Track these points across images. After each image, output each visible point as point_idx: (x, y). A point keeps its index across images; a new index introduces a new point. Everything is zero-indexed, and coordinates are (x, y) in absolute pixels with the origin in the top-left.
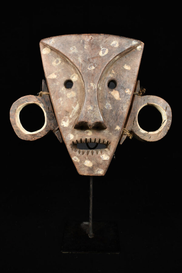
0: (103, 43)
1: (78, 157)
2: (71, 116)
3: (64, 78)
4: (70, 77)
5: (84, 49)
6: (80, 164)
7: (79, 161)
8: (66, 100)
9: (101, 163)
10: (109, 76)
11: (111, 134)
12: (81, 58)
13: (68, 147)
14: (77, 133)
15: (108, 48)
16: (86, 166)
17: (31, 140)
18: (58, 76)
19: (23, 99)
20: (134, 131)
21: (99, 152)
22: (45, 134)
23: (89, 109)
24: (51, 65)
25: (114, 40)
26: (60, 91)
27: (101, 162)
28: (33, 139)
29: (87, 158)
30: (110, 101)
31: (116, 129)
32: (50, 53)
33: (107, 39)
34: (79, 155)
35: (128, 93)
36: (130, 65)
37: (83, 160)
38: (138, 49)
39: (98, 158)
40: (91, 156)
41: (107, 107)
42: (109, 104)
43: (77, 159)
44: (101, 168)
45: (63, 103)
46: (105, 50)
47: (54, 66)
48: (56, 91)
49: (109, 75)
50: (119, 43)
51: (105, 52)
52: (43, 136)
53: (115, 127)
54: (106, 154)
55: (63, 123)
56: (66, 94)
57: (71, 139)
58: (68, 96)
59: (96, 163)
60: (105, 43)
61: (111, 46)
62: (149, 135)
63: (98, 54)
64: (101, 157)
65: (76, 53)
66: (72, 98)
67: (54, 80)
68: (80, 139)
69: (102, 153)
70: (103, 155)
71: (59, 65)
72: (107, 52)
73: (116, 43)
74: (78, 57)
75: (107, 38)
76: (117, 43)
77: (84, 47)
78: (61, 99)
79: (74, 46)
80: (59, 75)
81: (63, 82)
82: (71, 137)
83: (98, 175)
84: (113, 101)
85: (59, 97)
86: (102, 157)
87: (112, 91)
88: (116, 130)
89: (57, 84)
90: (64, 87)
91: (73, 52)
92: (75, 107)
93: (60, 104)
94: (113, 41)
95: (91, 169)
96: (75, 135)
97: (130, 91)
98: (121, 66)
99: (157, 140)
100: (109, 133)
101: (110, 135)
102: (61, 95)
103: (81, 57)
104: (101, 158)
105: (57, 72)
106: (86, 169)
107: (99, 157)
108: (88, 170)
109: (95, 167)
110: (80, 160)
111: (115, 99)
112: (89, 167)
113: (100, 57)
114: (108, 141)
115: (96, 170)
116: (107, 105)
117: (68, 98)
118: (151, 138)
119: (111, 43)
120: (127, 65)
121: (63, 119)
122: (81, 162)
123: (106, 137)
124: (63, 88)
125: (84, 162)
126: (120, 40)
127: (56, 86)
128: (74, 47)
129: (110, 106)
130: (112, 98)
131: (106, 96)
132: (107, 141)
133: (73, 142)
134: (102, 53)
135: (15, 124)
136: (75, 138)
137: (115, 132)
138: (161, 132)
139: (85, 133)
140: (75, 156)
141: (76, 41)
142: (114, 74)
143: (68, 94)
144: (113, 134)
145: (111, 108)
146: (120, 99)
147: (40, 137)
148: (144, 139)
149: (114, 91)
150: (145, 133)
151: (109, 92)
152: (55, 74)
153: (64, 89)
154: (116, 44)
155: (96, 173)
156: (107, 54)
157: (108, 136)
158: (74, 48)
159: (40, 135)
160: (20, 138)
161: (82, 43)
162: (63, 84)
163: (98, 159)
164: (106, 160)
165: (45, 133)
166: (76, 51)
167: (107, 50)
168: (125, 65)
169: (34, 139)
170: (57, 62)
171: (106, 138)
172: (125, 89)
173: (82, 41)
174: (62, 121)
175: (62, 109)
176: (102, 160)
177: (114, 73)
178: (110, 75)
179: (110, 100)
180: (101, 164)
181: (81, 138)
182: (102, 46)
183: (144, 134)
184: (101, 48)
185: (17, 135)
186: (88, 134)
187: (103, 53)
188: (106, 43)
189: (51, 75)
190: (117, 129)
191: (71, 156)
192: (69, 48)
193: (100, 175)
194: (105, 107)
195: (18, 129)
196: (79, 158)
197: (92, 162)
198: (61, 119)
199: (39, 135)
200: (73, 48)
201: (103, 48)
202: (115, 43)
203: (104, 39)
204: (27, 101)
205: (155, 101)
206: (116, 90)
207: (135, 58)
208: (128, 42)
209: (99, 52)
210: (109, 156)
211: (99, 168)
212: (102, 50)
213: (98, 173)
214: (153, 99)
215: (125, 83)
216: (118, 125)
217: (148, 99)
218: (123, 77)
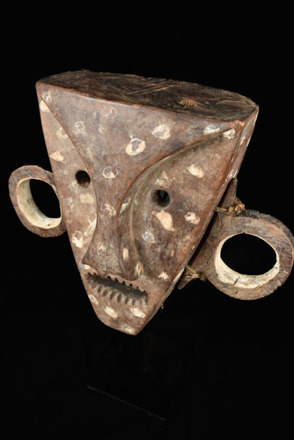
0: (136, 127)
2: (86, 234)
3: (75, 165)
5: (98, 132)
6: (99, 308)
7: (97, 303)
8: (79, 204)
10: (156, 183)
12: (92, 151)
15: (145, 140)
17: (41, 236)
18: (65, 158)
21: (130, 303)
23: (100, 249)
24: (54, 136)
25: (162, 124)
26: (69, 187)
27: (131, 317)
28: (44, 235)
29: (109, 304)
30: (152, 229)
31: (160, 276)
33: (145, 120)
34: (97, 296)
35: (192, 222)
36: (202, 167)
37: (103, 305)
38: (225, 136)
39: (126, 310)
40: (116, 304)
41: (147, 237)
42: (152, 234)
43: (95, 300)
44: (131, 326)
45: (74, 208)
46: (139, 143)
47: (59, 138)
48: (63, 184)
49: (156, 180)
50: (173, 132)
51: (137, 147)
53: (159, 273)
54: (139, 308)
55: (74, 240)
56: (79, 195)
57: (85, 268)
58: (82, 200)
59: (124, 316)
60: (140, 127)
61: (153, 136)
62: (236, 288)
63: (124, 150)
64: (132, 310)
65: (84, 136)
66: (88, 205)
67: (59, 164)
69: (133, 305)
70: (134, 309)
71: (65, 139)
72: (142, 147)
73: (165, 130)
74: (87, 147)
75: (145, 115)
76: (168, 130)
77: (98, 128)
78: (71, 200)
79: (81, 120)
80: (67, 157)
81: (74, 173)
82: (86, 266)
83: (127, 333)
84: (159, 230)
85: (68, 196)
86: (133, 311)
88: (161, 278)
89: (65, 173)
90: (76, 181)
91: (80, 133)
92: (92, 222)
93: (69, 208)
94: (158, 125)
95: (116, 321)
97: (197, 219)
98: (183, 166)
100: (147, 279)
101: (149, 283)
102: (72, 195)
103: (92, 149)
104: (131, 312)
105: (64, 152)
107: (128, 310)
108: (110, 321)
109: (121, 321)
110: (99, 303)
111: (164, 228)
112: (112, 318)
113: (127, 156)
114: (145, 291)
115: (123, 326)
116: (148, 234)
117: (82, 204)
118: (238, 293)
119: (152, 128)
120: (196, 166)
121: (74, 234)
122: (100, 306)
124: (74, 183)
125: (105, 308)
126: (174, 123)
127: (63, 175)
128: (82, 123)
129: (153, 238)
130: (158, 225)
131: (147, 218)
132: (142, 291)
133: (89, 274)
134: (131, 150)
135: (17, 205)
137: (158, 281)
138: (261, 287)
140: (92, 294)
141: (85, 111)
142: (166, 180)
143: (81, 196)
144: (154, 283)
145: (154, 242)
146: (173, 230)
147: (53, 236)
148: (224, 292)
149: (163, 211)
150: (228, 283)
151: (153, 213)
152: (62, 154)
153: (75, 185)
154: (164, 133)
155: (122, 329)
156: (142, 153)
157: (145, 283)
158: (81, 127)
159: (53, 233)
160: (25, 226)
161: (94, 118)
162: (74, 176)
163: (126, 312)
164: (139, 318)
165: (60, 233)
166: (84, 132)
167: (143, 143)
168: (193, 166)
170: (64, 132)
171: (141, 285)
172: (186, 212)
173: (95, 114)
175: (72, 217)
176: (132, 315)
177: (166, 177)
178: (158, 180)
179: (153, 226)
180: (130, 320)
182: (133, 133)
183: (226, 285)
184: (131, 137)
185: (22, 221)
187: (134, 149)
188: (142, 128)
189: (55, 154)
190: (163, 278)
191: (88, 292)
192: (74, 124)
193: (129, 334)
194: (143, 236)
196: (97, 300)
197: (116, 312)
198: (72, 232)
199: (51, 232)
200: (79, 124)
201: (134, 137)
202: (162, 131)
203: (139, 119)
205: (260, 232)
206: (166, 211)
207: (216, 155)
208: (192, 129)
209: (126, 147)
210: (146, 314)
211: (128, 324)
212: (131, 143)
213: (125, 330)
214: (255, 228)
215: (187, 201)
216: (165, 271)
217: (248, 225)
218: (183, 188)
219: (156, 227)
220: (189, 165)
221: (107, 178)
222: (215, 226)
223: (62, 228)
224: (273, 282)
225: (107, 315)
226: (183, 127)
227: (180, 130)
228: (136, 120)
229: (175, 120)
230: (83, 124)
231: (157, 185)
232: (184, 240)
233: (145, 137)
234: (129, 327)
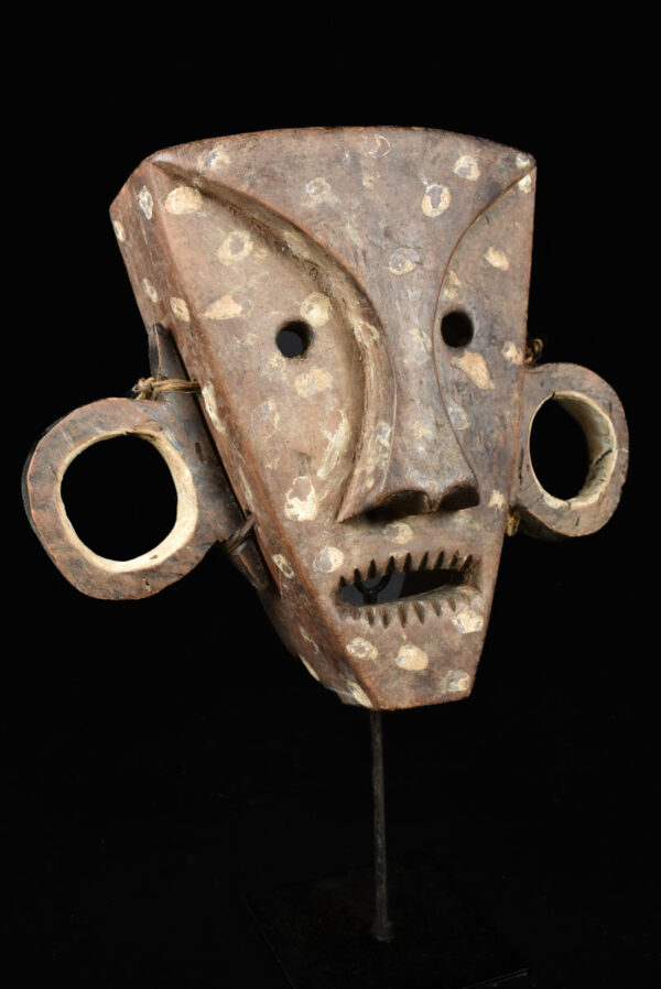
0: (427, 164)
1: (369, 638)
2: (321, 473)
4: (298, 308)
5: (363, 188)
6: (380, 665)
7: (374, 654)
8: (295, 405)
9: (458, 649)
10: (444, 298)
11: (477, 526)
12: (358, 229)
13: (326, 601)
14: (356, 542)
15: (448, 186)
16: (402, 672)
17: (139, 598)
18: (246, 307)
19: (85, 419)
21: (445, 608)
22: (197, 562)
23: (420, 435)
24: (212, 263)
25: (463, 154)
26: (264, 372)
27: (457, 644)
28: (149, 588)
29: (405, 637)
30: (459, 398)
31: (491, 504)
32: (203, 209)
33: (439, 148)
34: (372, 631)
35: (514, 361)
36: (504, 251)
37: (391, 649)
38: (521, 190)
39: (444, 630)
40: (418, 627)
42: (460, 410)
43: (367, 649)
44: (460, 668)
45: (283, 421)
46: (441, 191)
47: (227, 264)
48: (245, 372)
50: (480, 165)
51: (439, 200)
52: (186, 570)
53: (489, 497)
54: (470, 609)
55: (291, 507)
56: (293, 383)
57: (332, 570)
58: (300, 391)
59: (441, 650)
60: (434, 162)
61: (457, 176)
63: (420, 209)
64: (455, 622)
65: (332, 205)
66: (320, 396)
67: (233, 326)
68: (368, 564)
69: (454, 610)
70: (460, 616)
71: (246, 259)
72: (446, 199)
73: (470, 165)
74: (343, 225)
75: (436, 143)
76: (474, 163)
77: (361, 181)
78: (271, 405)
79: (318, 176)
80: (250, 302)
81: (272, 333)
82: (332, 561)
83: (453, 699)
84: (471, 396)
85: (264, 398)
86: (459, 621)
87: (461, 356)
88: (493, 509)
89: (249, 342)
90: (279, 352)
91: (321, 201)
92: (333, 433)
93: (269, 427)
94: (458, 157)
95: (426, 679)
96: (346, 551)
98: (477, 254)
99: (597, 528)
101: (475, 530)
102: (275, 390)
103: (356, 225)
104: (455, 630)
105: (244, 291)
106: (405, 681)
107: (449, 626)
108: (413, 687)
109: (439, 669)
110: (380, 651)
111: (477, 387)
112: (417, 675)
113: (426, 219)
114: (470, 558)
115: (444, 680)
116: (453, 413)
117: (303, 399)
118: (579, 523)
119: (452, 163)
120: (496, 249)
121: (291, 491)
122: (382, 657)
123: (464, 540)
124: (276, 358)
125: (396, 655)
126: (479, 150)
127: (245, 349)
128: (322, 181)
129: (464, 417)
130: (466, 384)
131: (445, 378)
132: (465, 558)
133: (343, 581)
134: (430, 206)
136: (347, 561)
137: (490, 518)
139: (387, 537)
140: (358, 635)
141: (324, 156)
142: (458, 287)
143: (297, 382)
144: (485, 527)
145: (467, 425)
146: (493, 386)
147: (174, 579)
148: (559, 531)
149: (467, 353)
150: (561, 507)
151: (453, 362)
152: (236, 299)
153: (278, 361)
154: (469, 169)
155: (444, 692)
156: (448, 209)
157: (469, 535)
158: (321, 188)
159: (176, 570)
160: (86, 593)
161: (348, 162)
162: (274, 341)
163: (446, 635)
164: (474, 633)
165: (197, 558)
166: (329, 197)
167: (446, 190)
168: (491, 249)
169: (153, 588)
170: (237, 247)
171: (464, 544)
172: (502, 343)
173: (347, 156)
174: (287, 495)
175: (279, 447)
176: (459, 636)
177: (457, 282)
178: (446, 292)
179: (459, 391)
180: (458, 653)
181: (371, 559)
182: (427, 176)
183: (558, 513)
184: (425, 183)
185: (72, 582)
186: (397, 538)
187: (435, 204)
188: (438, 163)
189: (218, 304)
190: (496, 505)
191: (343, 639)
192: (301, 188)
193: (460, 697)
195: (74, 555)
196: (373, 644)
197: (423, 650)
198: (283, 488)
199: (171, 567)
200: (315, 184)
201: (430, 183)
202: (467, 166)
203: (429, 150)
204: (100, 424)
205: (575, 383)
206: (473, 351)
207: (517, 224)
208: (503, 159)
209: (421, 203)
210: (481, 614)
211: (453, 669)
212: (429, 194)
213: (450, 690)
214: (566, 378)
215: (499, 320)
216: (497, 486)
217: (555, 376)
218: (488, 297)
219: (463, 389)
220: (486, 250)
221: (399, 273)
223: (201, 542)
224: (615, 479)
225: (405, 671)
226: (491, 157)
227: (491, 163)
228: (425, 151)
229: (480, 147)
230: (324, 183)
231: (446, 302)
232: (512, 403)
233: (446, 179)
234: (458, 673)
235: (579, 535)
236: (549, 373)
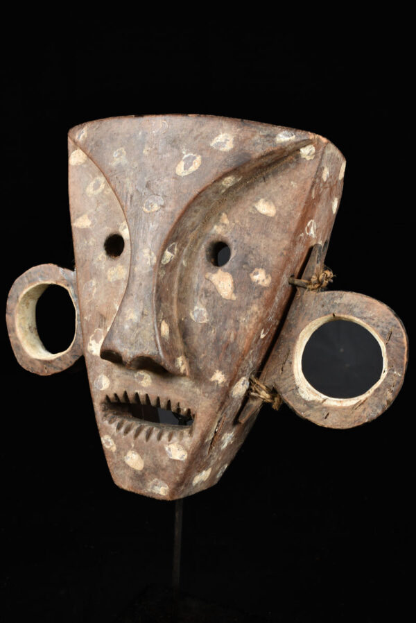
0: (190, 140)
1: (113, 437)
3: (106, 228)
4: (118, 226)
5: (143, 155)
6: (116, 457)
7: (114, 449)
8: (105, 285)
9: (164, 467)
10: (213, 231)
11: (198, 391)
12: (133, 181)
13: (97, 407)
14: (118, 377)
15: (201, 155)
16: (127, 467)
17: (41, 375)
18: (93, 222)
20: (282, 390)
21: (165, 438)
22: (70, 365)
23: (129, 318)
24: (83, 194)
25: (223, 133)
26: (94, 262)
27: (164, 463)
28: (46, 371)
29: (133, 446)
30: (204, 301)
31: (213, 379)
32: (86, 162)
33: (203, 129)
34: (116, 435)
35: (260, 283)
36: (274, 202)
37: (124, 450)
38: (303, 157)
39: (158, 451)
40: (143, 443)
41: (196, 315)
42: (203, 309)
43: (111, 444)
44: (163, 480)
45: (97, 293)
46: (194, 158)
47: (89, 196)
48: (86, 260)
49: (213, 227)
50: (236, 140)
51: (191, 164)
52: (65, 367)
53: (211, 374)
54: (179, 444)
55: (91, 345)
56: (106, 271)
57: (102, 389)
58: (109, 277)
59: (154, 463)
60: (196, 138)
61: (212, 148)
62: (326, 408)
63: (174, 170)
64: (167, 449)
65: (123, 164)
66: (118, 282)
67: (85, 232)
68: (123, 393)
69: (169, 440)
70: (172, 446)
71: (99, 194)
72: (196, 164)
73: (226, 140)
74: (125, 178)
75: (202, 125)
76: (231, 139)
77: (143, 150)
78: (94, 282)
79: (122, 146)
80: (96, 219)
81: (103, 240)
82: (103, 384)
83: (156, 497)
84: (214, 301)
85: (91, 278)
86: (169, 449)
87: (215, 272)
88: (214, 382)
89: (91, 243)
90: (104, 251)
91: (118, 163)
93: (90, 295)
94: (218, 135)
95: (140, 477)
96: (112, 381)
97: (267, 277)
98: (248, 203)
99: (346, 426)
100: (193, 387)
101: (195, 393)
102: (96, 274)
103: (132, 178)
104: (165, 453)
105: (94, 213)
106: (129, 473)
107: (162, 449)
108: (131, 478)
109: (149, 474)
110: (118, 448)
111: (221, 296)
112: (135, 471)
113: (177, 178)
114: (189, 411)
115: (151, 483)
116: (198, 310)
117: (110, 283)
118: (328, 417)
119: (211, 139)
120: (266, 201)
121: (93, 335)
122: (118, 452)
123: (185, 397)
124: (102, 254)
125: (125, 454)
126: (239, 130)
127: (88, 247)
128: (123, 149)
129: (205, 315)
130: (213, 293)
131: (198, 285)
132: (185, 410)
133: (107, 398)
134: (183, 168)
135: (14, 330)
136: (111, 387)
137: (209, 389)
138: (362, 403)
139: (136, 380)
140: (108, 433)
141: (128, 133)
142: (226, 225)
143: (109, 271)
144: (203, 393)
145: (206, 321)
146: (234, 298)
147: (58, 371)
148: (309, 418)
149: (220, 271)
150: (314, 401)
151: (207, 276)
152: (89, 217)
153: (102, 257)
154: (225, 143)
155: (149, 490)
156: (197, 171)
157: (190, 394)
158: (121, 153)
159: (60, 365)
160: (20, 364)
161: (139, 138)
162: (103, 244)
163: (158, 455)
164: (179, 461)
165: (71, 362)
166: (123, 160)
167: (199, 158)
168: (262, 200)
169: (48, 372)
170: (97, 186)
171: (184, 399)
172: (253, 269)
173: (140, 133)
174: (91, 337)
175: (92, 308)
176: (167, 458)
177: (226, 221)
178: (215, 227)
179: (206, 296)
180: (163, 469)
181: (124, 390)
182: (187, 148)
183: (310, 405)
184: (184, 153)
185: (16, 356)
186: (142, 382)
187: (186, 168)
188: (199, 139)
189: (80, 219)
190: (217, 381)
191: (101, 433)
192: (112, 154)
193: (161, 498)
194: (191, 314)
195: (18, 342)
196: (115, 442)
197: (142, 458)
198: (90, 332)
199: (57, 363)
200: (119, 151)
201: (187, 154)
202: (223, 141)
203: (195, 129)
204: (41, 276)
205: (356, 310)
206: (225, 271)
207: (292, 183)
208: (261, 136)
209: (176, 166)
210: (188, 451)
211: (159, 478)
212: (184, 160)
213: (154, 491)
214: (349, 305)
215: (254, 252)
216: (220, 368)
217: (338, 301)
218: (249, 234)
219: (210, 296)
220: (257, 201)
221: (148, 212)
222: (292, 308)
223: (74, 354)
224: (381, 393)
225: (129, 467)
226: (249, 134)
227: (247, 138)
228: (192, 130)
229: (240, 127)
230: (123, 151)
231: (214, 235)
232: (249, 312)
233: (202, 150)
234: (160, 482)
235: (326, 426)
236: (333, 299)
